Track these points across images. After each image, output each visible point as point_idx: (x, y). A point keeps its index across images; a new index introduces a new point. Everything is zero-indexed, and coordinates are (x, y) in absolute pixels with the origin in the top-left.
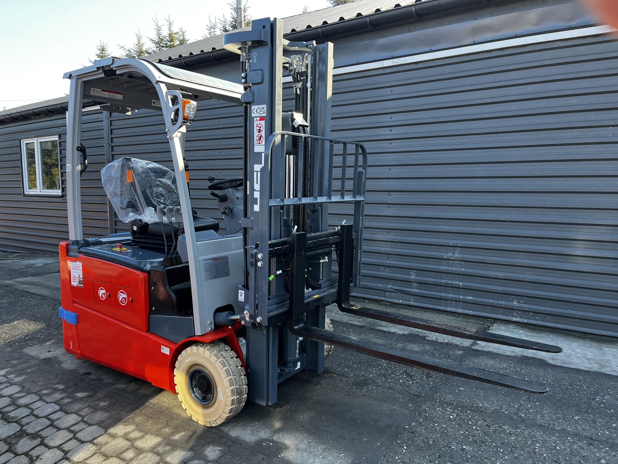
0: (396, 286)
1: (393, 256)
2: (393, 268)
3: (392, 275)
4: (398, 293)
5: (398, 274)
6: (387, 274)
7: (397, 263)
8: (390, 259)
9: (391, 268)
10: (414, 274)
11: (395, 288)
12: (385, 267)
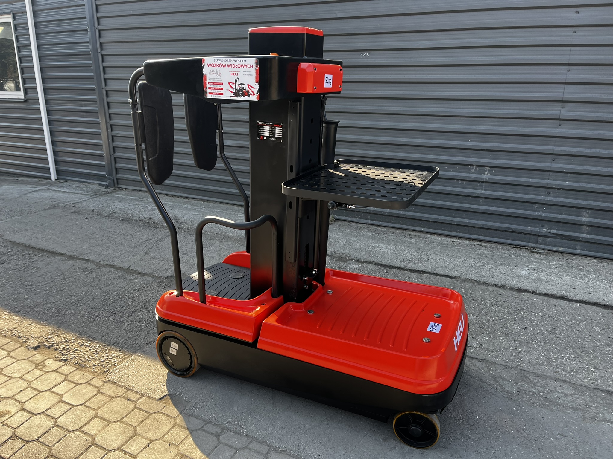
0: (555, 230)
1: (556, 191)
2: (553, 207)
3: (552, 215)
4: (558, 238)
5: (562, 214)
6: (543, 214)
7: (562, 200)
8: (551, 195)
9: (550, 207)
10: (587, 215)
11: (555, 232)
12: (540, 205)
